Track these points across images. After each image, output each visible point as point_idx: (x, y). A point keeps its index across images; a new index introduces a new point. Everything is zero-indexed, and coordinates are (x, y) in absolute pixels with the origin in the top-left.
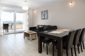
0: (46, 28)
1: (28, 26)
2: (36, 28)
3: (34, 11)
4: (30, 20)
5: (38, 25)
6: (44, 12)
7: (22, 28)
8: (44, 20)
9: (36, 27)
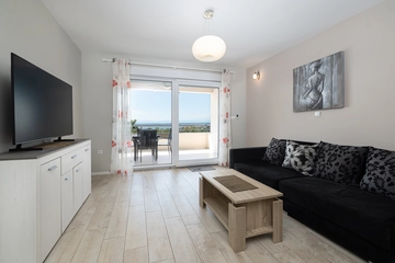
0: (341, 160)
1: (226, 140)
2: (268, 153)
3: (255, 76)
4: (234, 117)
5: (274, 141)
6: (317, 67)
7: (207, 148)
8: (317, 113)
9: (265, 149)
